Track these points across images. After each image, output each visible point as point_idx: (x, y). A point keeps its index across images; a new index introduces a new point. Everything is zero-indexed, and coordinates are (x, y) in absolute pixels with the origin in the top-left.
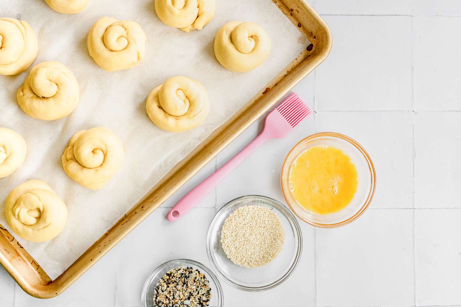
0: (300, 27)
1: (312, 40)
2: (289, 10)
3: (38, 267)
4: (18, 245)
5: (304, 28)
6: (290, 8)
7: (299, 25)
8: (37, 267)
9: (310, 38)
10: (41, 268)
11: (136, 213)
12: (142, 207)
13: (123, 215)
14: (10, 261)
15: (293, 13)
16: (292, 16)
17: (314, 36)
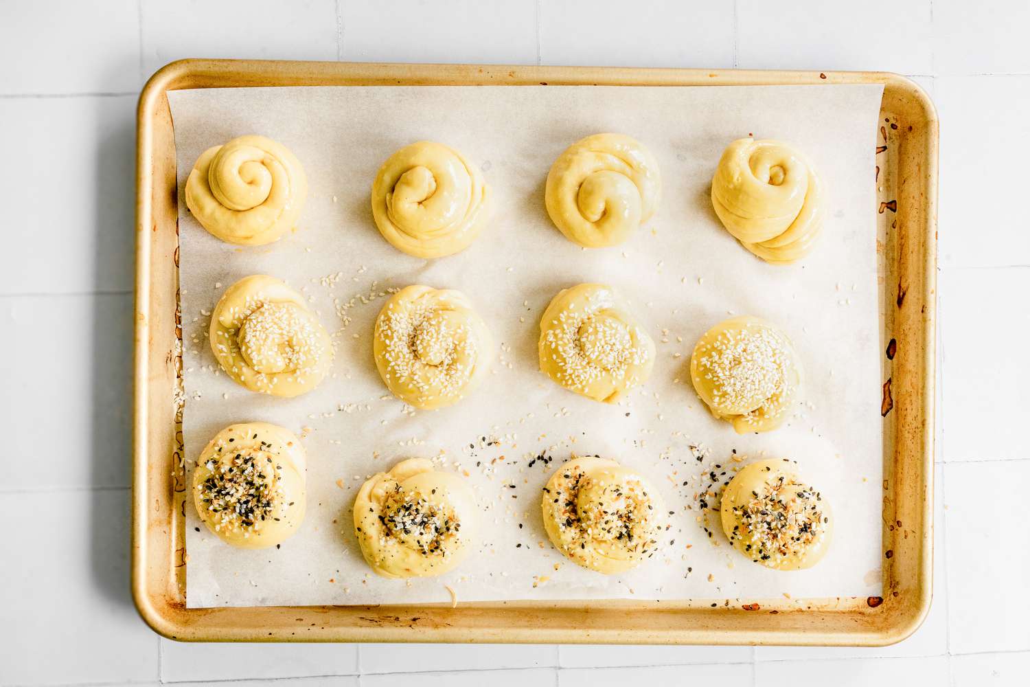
0: (888, 557)
1: (889, 593)
2: (895, 519)
3: (182, 565)
4: (183, 506)
5: (891, 566)
6: (900, 518)
7: (889, 554)
8: (180, 563)
9: (889, 587)
10: (185, 572)
11: (397, 619)
12: (414, 620)
13: (375, 602)
14: (150, 527)
15: (897, 530)
16: (891, 530)
17: (896, 592)
